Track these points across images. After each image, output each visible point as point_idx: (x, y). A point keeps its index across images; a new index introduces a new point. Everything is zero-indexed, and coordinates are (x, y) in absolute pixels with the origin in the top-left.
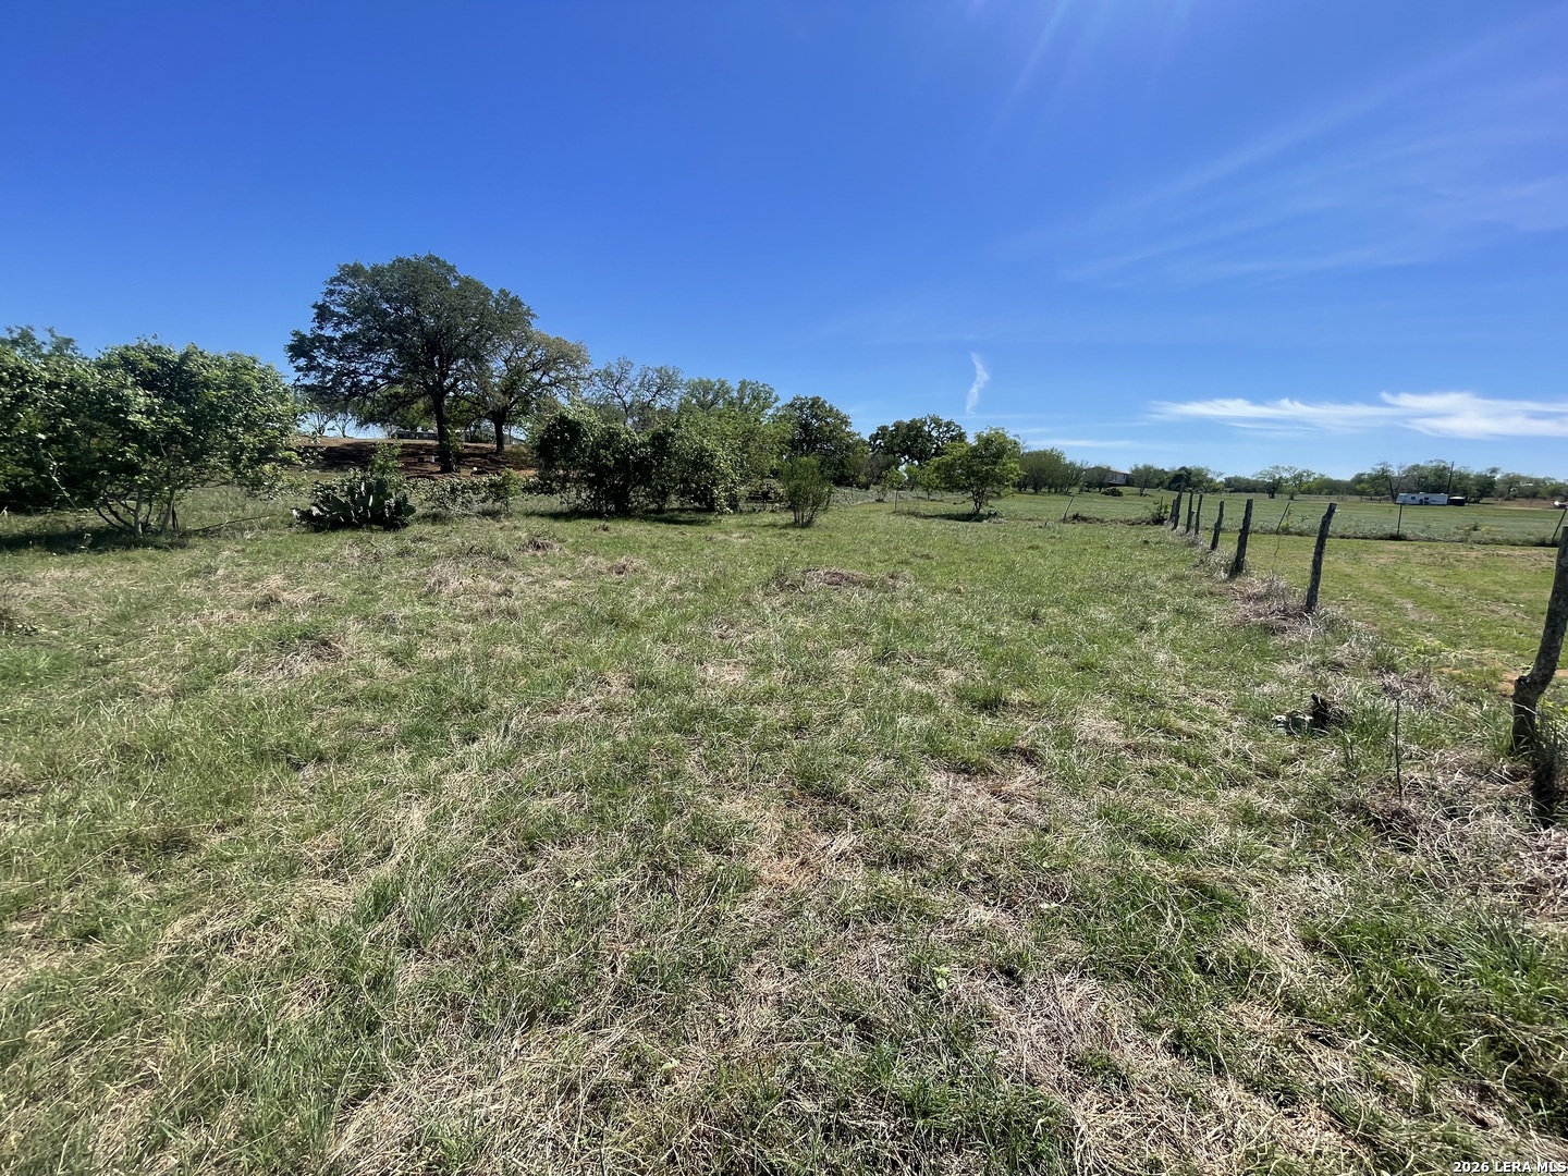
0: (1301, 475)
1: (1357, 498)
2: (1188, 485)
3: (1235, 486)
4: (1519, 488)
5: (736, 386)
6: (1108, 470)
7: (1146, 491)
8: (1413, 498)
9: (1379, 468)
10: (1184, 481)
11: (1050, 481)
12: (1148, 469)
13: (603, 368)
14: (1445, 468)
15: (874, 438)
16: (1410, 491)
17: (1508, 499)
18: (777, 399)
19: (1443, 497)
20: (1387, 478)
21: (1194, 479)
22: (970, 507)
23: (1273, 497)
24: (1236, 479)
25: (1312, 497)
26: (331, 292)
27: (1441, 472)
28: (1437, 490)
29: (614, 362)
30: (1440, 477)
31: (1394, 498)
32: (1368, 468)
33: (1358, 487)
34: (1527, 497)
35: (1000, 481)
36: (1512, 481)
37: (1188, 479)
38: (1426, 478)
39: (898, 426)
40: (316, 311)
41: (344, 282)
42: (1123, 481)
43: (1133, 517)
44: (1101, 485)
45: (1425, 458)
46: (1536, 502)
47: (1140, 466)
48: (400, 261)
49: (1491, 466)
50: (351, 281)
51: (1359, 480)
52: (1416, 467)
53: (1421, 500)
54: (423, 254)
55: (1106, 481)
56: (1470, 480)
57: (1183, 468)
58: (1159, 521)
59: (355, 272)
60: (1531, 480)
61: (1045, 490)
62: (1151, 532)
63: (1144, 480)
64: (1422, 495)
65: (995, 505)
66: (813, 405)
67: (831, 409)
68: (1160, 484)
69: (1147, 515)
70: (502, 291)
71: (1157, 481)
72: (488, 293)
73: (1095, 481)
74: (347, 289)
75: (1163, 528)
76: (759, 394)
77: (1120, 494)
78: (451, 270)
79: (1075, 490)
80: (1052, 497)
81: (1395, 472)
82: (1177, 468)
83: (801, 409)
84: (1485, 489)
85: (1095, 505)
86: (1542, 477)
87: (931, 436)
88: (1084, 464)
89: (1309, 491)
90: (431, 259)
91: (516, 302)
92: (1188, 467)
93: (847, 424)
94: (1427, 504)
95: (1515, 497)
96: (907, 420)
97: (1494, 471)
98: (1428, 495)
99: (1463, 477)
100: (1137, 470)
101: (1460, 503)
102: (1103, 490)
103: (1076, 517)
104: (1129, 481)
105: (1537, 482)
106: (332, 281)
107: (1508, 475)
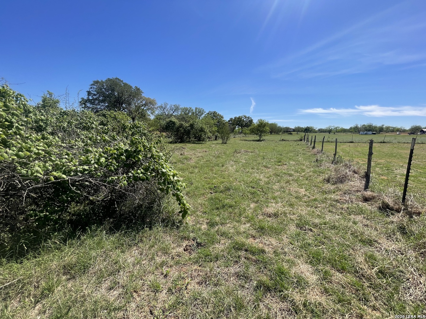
0: (336, 128)
1: (350, 133)
2: (309, 131)
3: (321, 131)
4: (389, 130)
5: (194, 109)
6: (289, 128)
7: (298, 133)
8: (364, 133)
9: (355, 125)
10: (308, 130)
11: (274, 131)
12: (299, 127)
13: (160, 105)
14: (371, 125)
15: (229, 121)
16: (363, 131)
17: (387, 132)
18: (205, 112)
19: (371, 132)
20: (357, 128)
21: (310, 130)
22: (258, 138)
23: (330, 134)
24: (321, 129)
25: (339, 133)
26: (91, 88)
27: (370, 126)
28: (369, 131)
29: (163, 104)
30: (370, 127)
31: (359, 133)
32: (353, 125)
33: (351, 130)
34: (391, 132)
35: (265, 132)
36: (388, 128)
37: (309, 129)
38: (367, 128)
39: (235, 118)
40: (87, 93)
41: (94, 85)
42: (293, 131)
43: (295, 140)
44: (287, 132)
45: (366, 123)
46: (393, 133)
47: (297, 127)
48: (109, 79)
49: (382, 124)
50: (96, 85)
51: (351, 128)
52: (364, 125)
53: (365, 133)
54: (115, 77)
55: (288, 131)
56: (377, 128)
57: (307, 127)
58: (301, 140)
59: (97, 82)
60: (392, 127)
61: (273, 133)
62: (299, 143)
63: (298, 130)
64: (366, 132)
65: (264, 138)
66: (214, 113)
67: (219, 114)
68: (302, 131)
69: (299, 139)
70: (136, 87)
71: (301, 130)
72: (131, 87)
73: (285, 131)
74: (95, 87)
75: (302, 142)
76: (200, 111)
77: (292, 134)
78: (122, 81)
79: (281, 133)
80: (275, 135)
81: (359, 126)
82: (306, 127)
83: (211, 114)
84: (381, 130)
85: (286, 137)
86: (395, 127)
87: (244, 120)
88: (283, 126)
89: (339, 132)
90: (117, 79)
91: (139, 89)
92: (308, 126)
93: (223, 118)
94: (367, 134)
95: (388, 132)
96: (238, 117)
97: (383, 125)
98: (367, 132)
99: (376, 127)
100: (296, 128)
101: (375, 134)
102: (288, 133)
103: (283, 140)
104: (294, 130)
105: (394, 128)
106: (91, 85)
107: (386, 126)
